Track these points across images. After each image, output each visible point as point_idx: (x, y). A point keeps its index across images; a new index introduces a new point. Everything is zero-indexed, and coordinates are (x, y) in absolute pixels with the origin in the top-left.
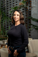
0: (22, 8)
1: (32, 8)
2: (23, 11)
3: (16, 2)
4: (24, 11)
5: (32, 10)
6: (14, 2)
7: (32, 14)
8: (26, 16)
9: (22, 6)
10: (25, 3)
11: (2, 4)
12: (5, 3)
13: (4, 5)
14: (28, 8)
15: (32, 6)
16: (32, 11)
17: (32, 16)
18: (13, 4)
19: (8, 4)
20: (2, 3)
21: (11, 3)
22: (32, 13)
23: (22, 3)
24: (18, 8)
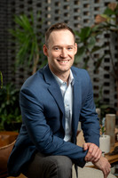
0: (105, 32)
2: (106, 40)
3: (85, 13)
4: (110, 40)
6: (76, 14)
8: (116, 56)
9: (105, 26)
10: (114, 16)
11: (40, 20)
12: (49, 16)
13: (46, 23)
18: (76, 18)
19: (57, 19)
20: (39, 16)
21: (69, 16)
23: (105, 16)
24: (91, 32)
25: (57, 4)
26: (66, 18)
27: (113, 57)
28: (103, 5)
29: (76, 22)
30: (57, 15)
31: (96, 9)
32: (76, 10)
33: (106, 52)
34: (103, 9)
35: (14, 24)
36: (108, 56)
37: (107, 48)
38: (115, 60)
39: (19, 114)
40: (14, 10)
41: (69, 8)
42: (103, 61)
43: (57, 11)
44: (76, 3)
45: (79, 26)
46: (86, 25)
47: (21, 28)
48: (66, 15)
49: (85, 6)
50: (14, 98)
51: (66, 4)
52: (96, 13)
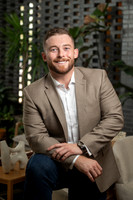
0: (94, 33)
1: (124, 33)
2: (95, 41)
3: (75, 14)
4: (98, 41)
5: (124, 40)
6: (66, 14)
7: (124, 53)
8: (104, 57)
9: (93, 27)
10: (102, 17)
13: (36, 22)
14: (113, 33)
15: (125, 27)
16: (123, 44)
17: (123, 59)
18: (66, 18)
19: (47, 18)
21: (59, 15)
22: (123, 48)
23: (94, 17)
24: (80, 32)
25: (47, 4)
26: (56, 18)
27: (101, 57)
28: (92, 6)
29: (66, 22)
30: (48, 15)
31: (86, 9)
32: (66, 10)
33: (95, 52)
34: (93, 9)
35: (4, 22)
36: (96, 57)
37: (95, 48)
38: (103, 61)
39: (8, 111)
40: (5, 9)
41: (59, 8)
42: (91, 61)
43: (47, 11)
44: (66, 3)
45: (69, 27)
46: (76, 25)
47: (12, 26)
48: (56, 14)
49: (75, 6)
50: (3, 96)
51: (56, 3)
52: (86, 13)
